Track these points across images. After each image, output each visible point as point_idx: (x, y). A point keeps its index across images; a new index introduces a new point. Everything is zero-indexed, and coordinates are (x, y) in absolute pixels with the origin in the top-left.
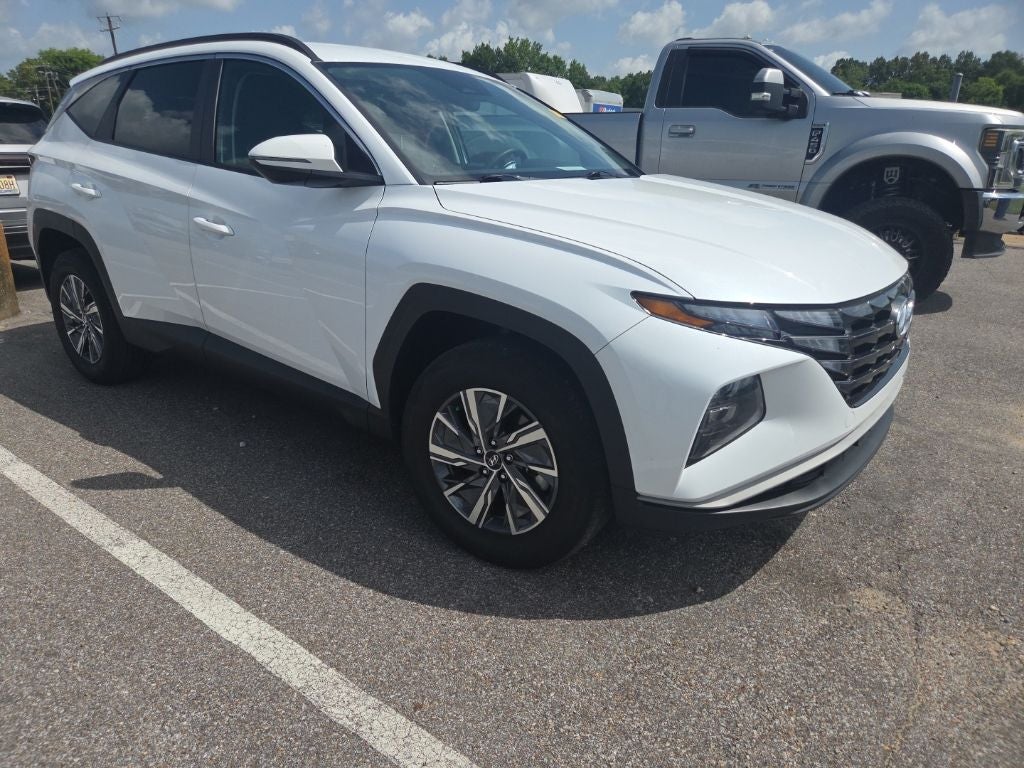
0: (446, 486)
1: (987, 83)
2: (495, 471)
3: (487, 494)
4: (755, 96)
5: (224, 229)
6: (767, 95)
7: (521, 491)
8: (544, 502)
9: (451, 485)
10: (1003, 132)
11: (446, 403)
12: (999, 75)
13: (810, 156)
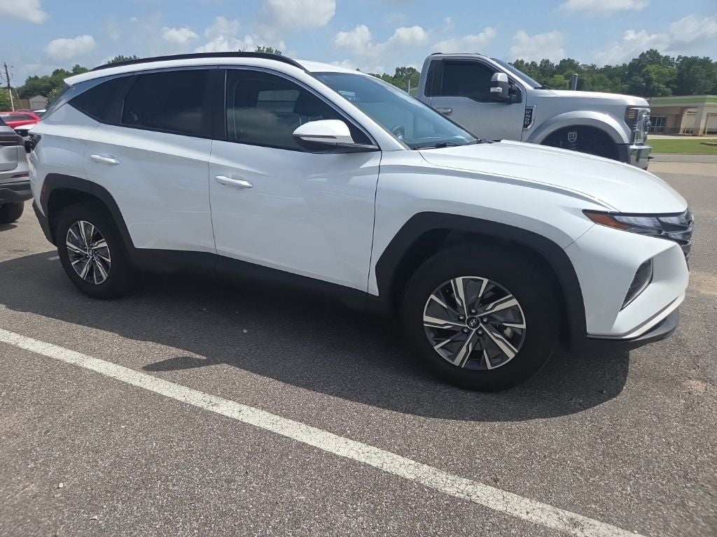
0: (435, 343)
1: (559, 78)
2: (474, 330)
3: (468, 345)
4: (492, 90)
5: (245, 183)
6: (499, 89)
7: (495, 340)
8: (513, 345)
9: (438, 343)
10: (637, 110)
11: (438, 288)
12: (566, 73)
13: (525, 126)
